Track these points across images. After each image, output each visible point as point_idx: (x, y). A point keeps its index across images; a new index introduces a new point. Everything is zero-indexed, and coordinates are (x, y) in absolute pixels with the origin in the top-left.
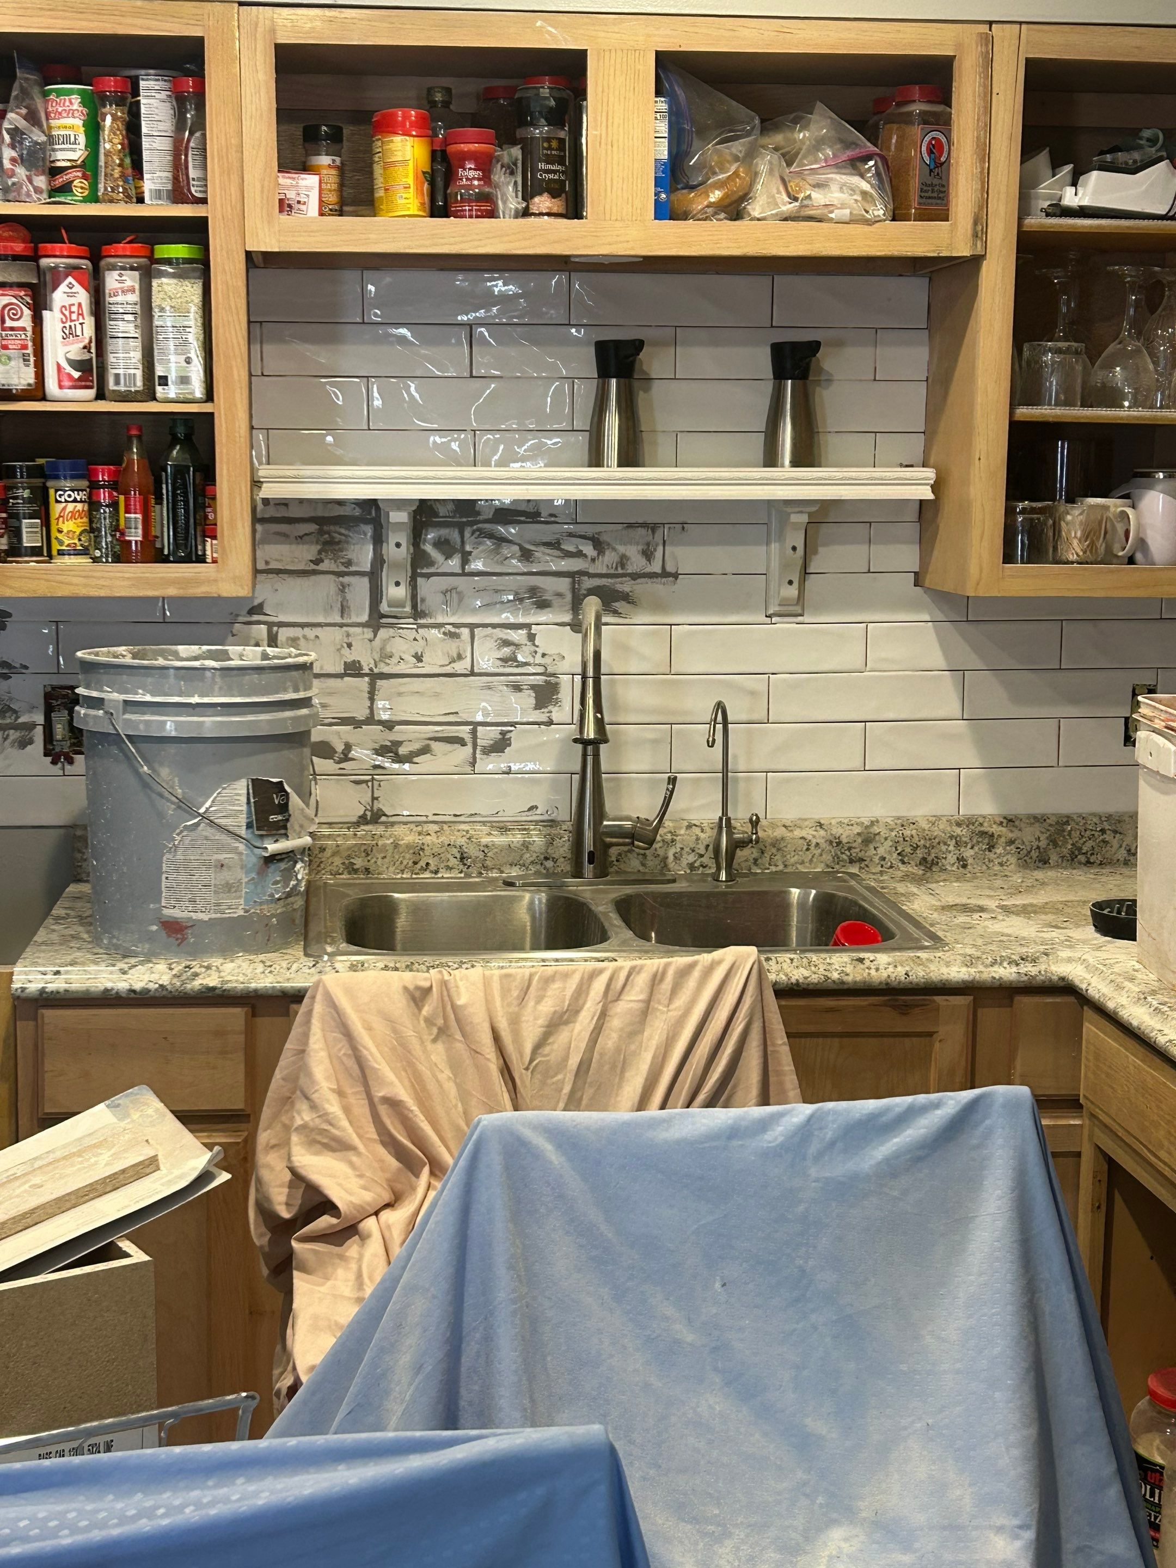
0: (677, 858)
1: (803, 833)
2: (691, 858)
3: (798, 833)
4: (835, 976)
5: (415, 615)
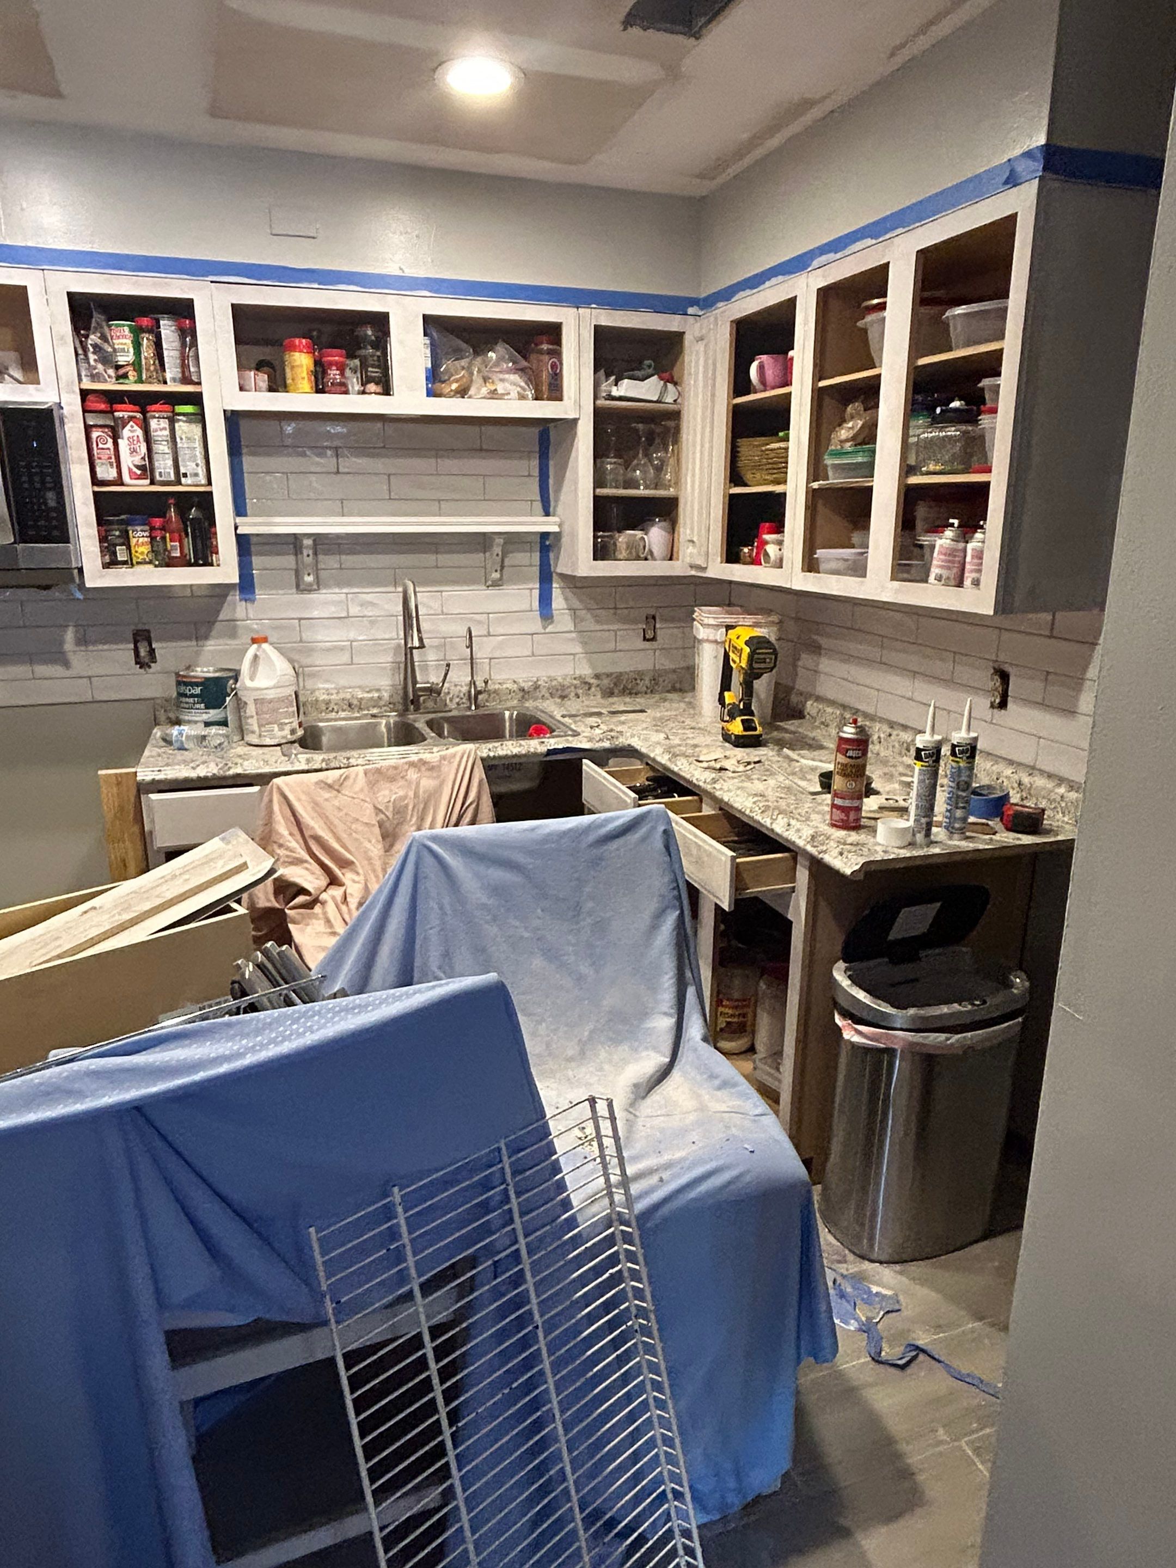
0: (451, 700)
1: (508, 686)
2: (457, 700)
3: (504, 686)
4: (532, 750)
5: (319, 589)
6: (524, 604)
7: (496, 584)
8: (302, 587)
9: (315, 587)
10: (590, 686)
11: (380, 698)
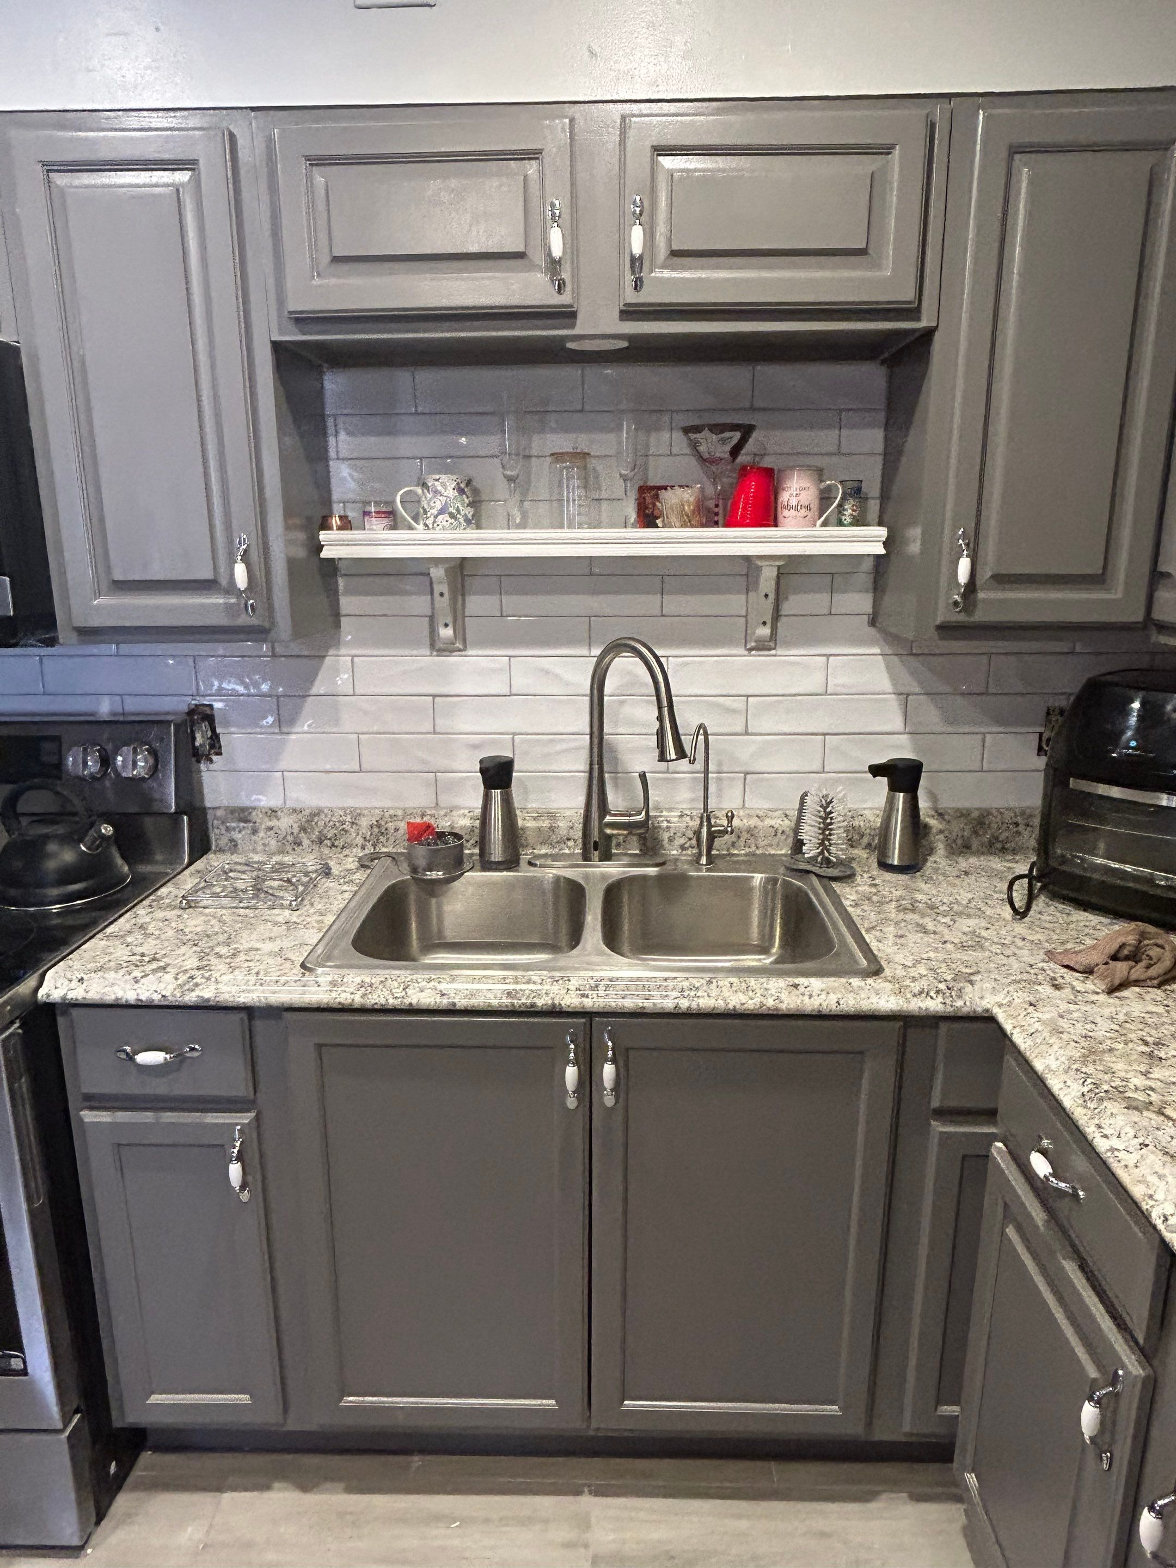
1: (772, 822)
3: (768, 822)
4: (770, 1003)
5: (465, 649)
6: (814, 682)
7: (762, 646)
8: (439, 645)
9: (459, 645)
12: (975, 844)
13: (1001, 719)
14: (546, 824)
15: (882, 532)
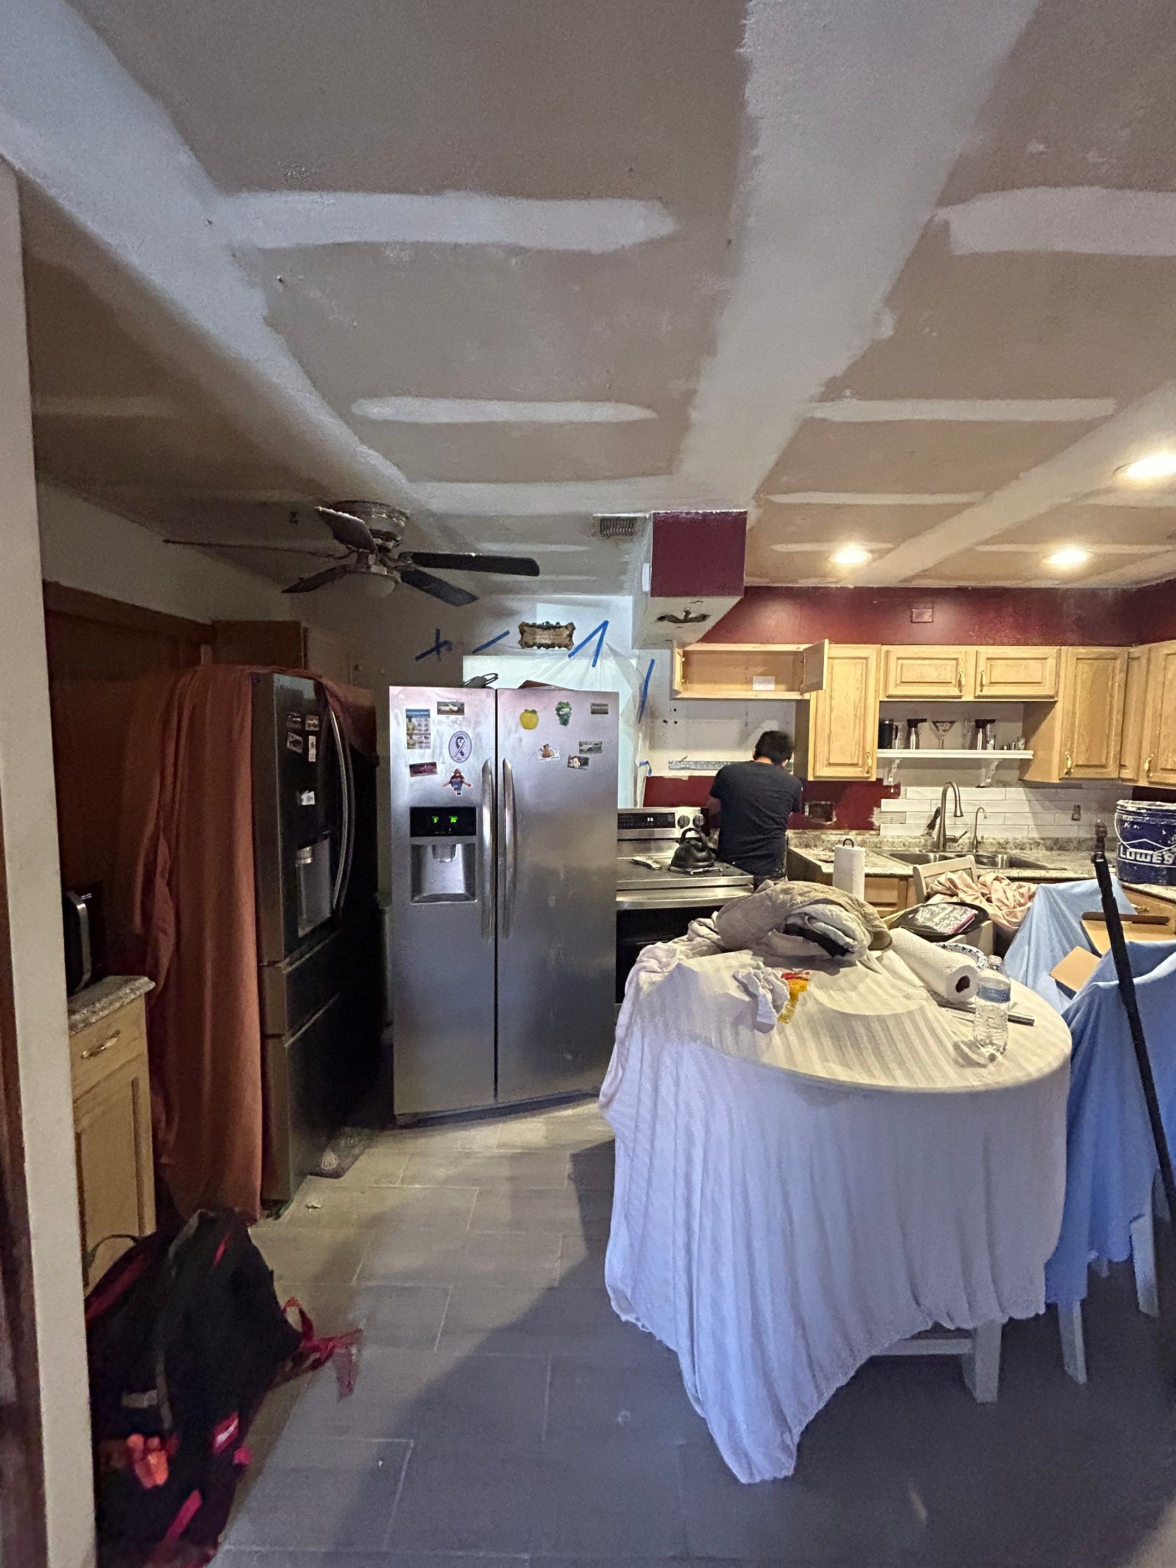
6: (1001, 797)
7: (987, 785)
10: (1039, 844)
11: (920, 842)
12: (1055, 847)
13: (1062, 809)
14: (918, 840)
15: (1032, 752)
